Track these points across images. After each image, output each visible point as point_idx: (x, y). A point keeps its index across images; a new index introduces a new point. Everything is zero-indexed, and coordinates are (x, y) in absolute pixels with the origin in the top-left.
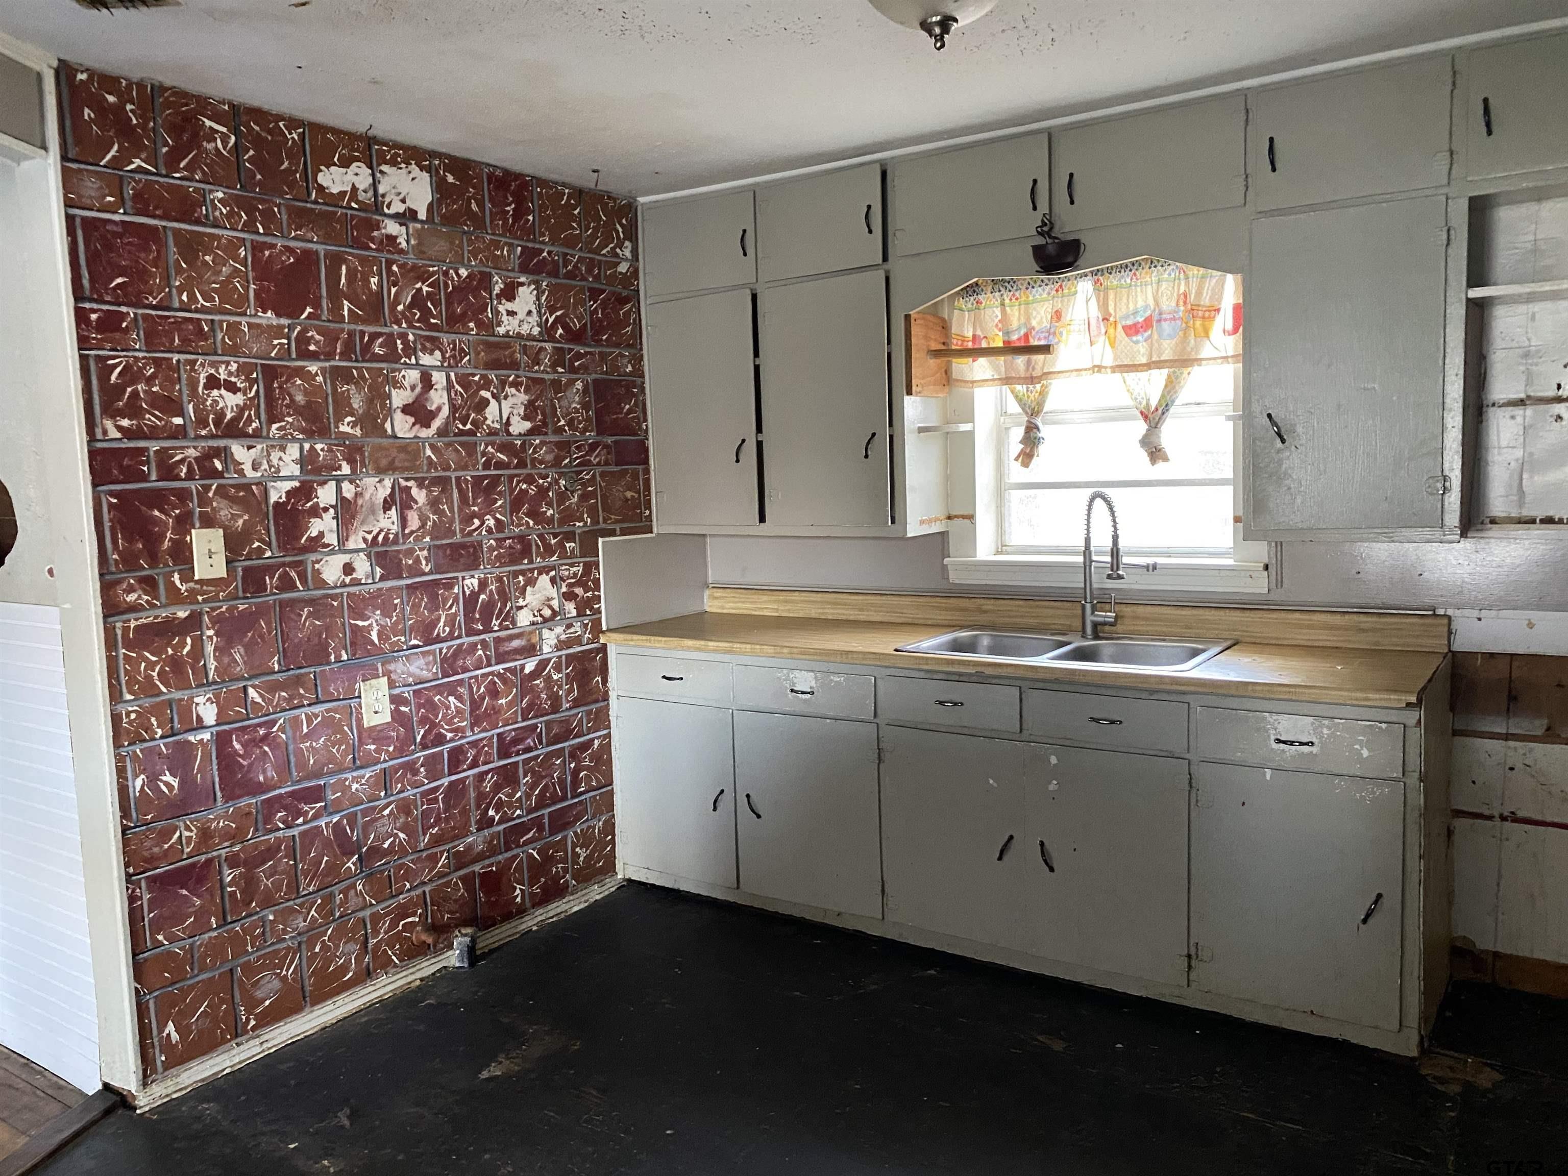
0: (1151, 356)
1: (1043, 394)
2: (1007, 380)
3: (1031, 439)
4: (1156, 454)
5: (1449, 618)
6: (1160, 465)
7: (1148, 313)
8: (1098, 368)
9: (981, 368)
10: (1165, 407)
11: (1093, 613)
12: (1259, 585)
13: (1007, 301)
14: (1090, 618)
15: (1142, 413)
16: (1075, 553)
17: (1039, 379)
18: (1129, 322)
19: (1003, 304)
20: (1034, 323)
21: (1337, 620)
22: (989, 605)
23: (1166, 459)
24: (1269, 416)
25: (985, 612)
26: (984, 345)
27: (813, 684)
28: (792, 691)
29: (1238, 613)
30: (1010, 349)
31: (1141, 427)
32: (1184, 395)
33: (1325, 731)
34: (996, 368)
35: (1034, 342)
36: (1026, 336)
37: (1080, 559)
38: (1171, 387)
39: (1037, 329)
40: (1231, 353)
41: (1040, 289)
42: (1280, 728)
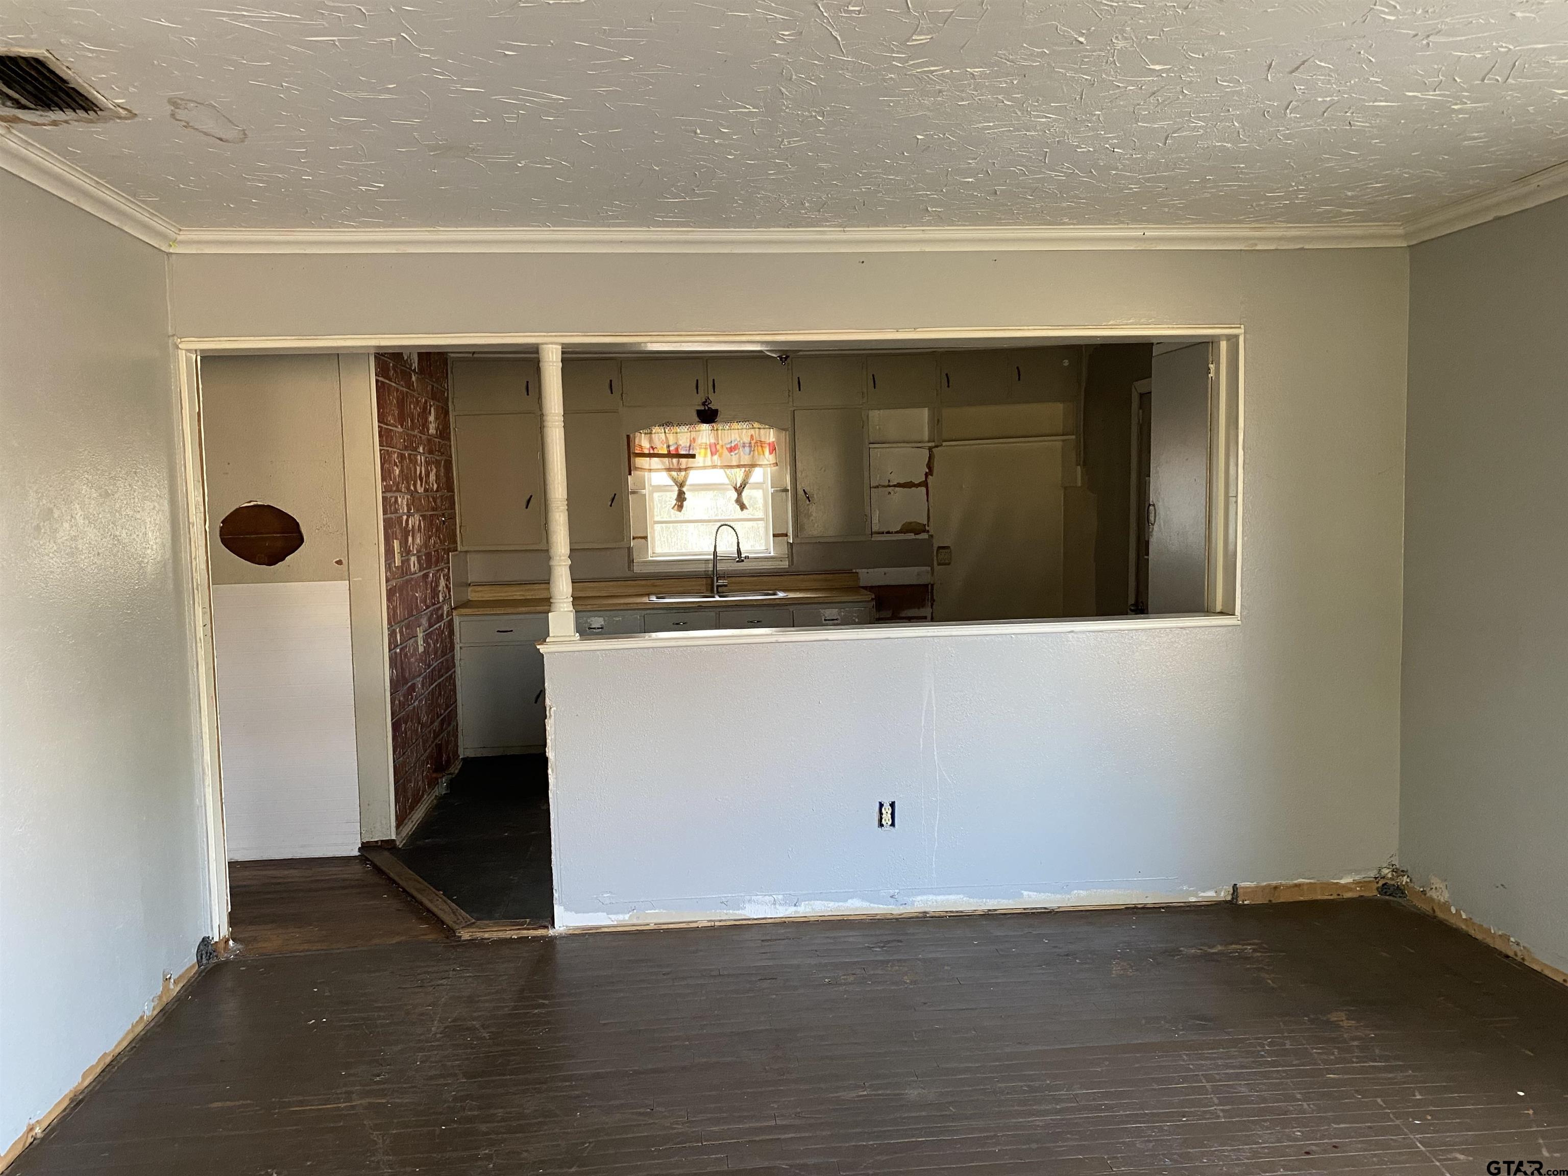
0: (740, 461)
1: (686, 478)
2: (669, 470)
3: (681, 498)
4: (743, 507)
5: (857, 573)
6: (745, 511)
7: (736, 442)
8: (714, 467)
9: (655, 462)
10: (744, 485)
11: (717, 582)
12: (785, 564)
13: (667, 431)
14: (715, 584)
15: (734, 487)
16: (710, 554)
17: (686, 469)
18: (729, 446)
19: (665, 432)
20: (680, 442)
21: (820, 577)
22: (658, 582)
23: (747, 509)
24: (804, 490)
25: (656, 586)
26: (656, 452)
27: (603, 623)
28: (590, 628)
29: (778, 577)
30: (669, 455)
31: (735, 495)
32: (752, 480)
33: (842, 614)
34: (663, 463)
35: (682, 452)
36: (677, 449)
37: (712, 557)
38: (747, 476)
39: (683, 446)
40: (771, 462)
41: (684, 427)
42: (826, 615)
